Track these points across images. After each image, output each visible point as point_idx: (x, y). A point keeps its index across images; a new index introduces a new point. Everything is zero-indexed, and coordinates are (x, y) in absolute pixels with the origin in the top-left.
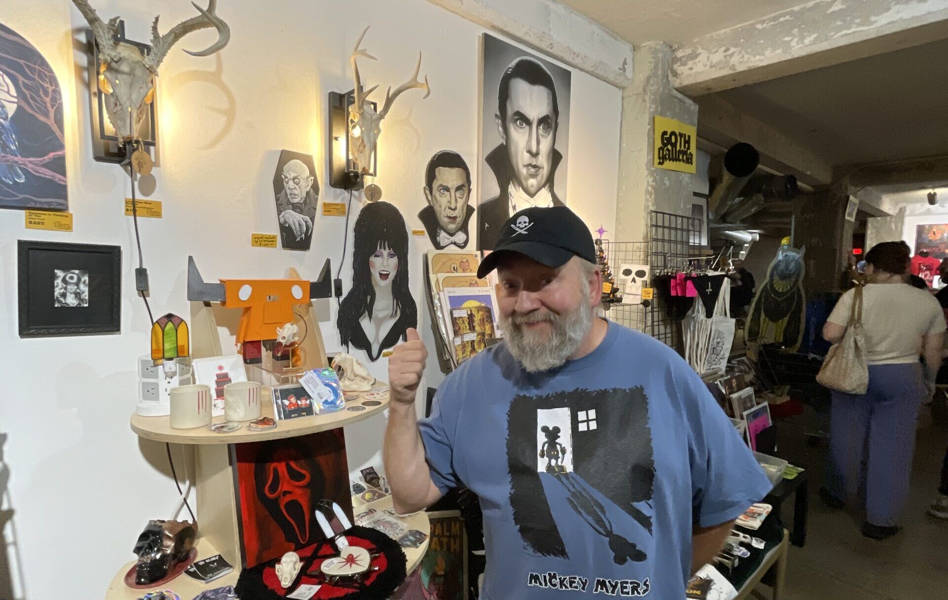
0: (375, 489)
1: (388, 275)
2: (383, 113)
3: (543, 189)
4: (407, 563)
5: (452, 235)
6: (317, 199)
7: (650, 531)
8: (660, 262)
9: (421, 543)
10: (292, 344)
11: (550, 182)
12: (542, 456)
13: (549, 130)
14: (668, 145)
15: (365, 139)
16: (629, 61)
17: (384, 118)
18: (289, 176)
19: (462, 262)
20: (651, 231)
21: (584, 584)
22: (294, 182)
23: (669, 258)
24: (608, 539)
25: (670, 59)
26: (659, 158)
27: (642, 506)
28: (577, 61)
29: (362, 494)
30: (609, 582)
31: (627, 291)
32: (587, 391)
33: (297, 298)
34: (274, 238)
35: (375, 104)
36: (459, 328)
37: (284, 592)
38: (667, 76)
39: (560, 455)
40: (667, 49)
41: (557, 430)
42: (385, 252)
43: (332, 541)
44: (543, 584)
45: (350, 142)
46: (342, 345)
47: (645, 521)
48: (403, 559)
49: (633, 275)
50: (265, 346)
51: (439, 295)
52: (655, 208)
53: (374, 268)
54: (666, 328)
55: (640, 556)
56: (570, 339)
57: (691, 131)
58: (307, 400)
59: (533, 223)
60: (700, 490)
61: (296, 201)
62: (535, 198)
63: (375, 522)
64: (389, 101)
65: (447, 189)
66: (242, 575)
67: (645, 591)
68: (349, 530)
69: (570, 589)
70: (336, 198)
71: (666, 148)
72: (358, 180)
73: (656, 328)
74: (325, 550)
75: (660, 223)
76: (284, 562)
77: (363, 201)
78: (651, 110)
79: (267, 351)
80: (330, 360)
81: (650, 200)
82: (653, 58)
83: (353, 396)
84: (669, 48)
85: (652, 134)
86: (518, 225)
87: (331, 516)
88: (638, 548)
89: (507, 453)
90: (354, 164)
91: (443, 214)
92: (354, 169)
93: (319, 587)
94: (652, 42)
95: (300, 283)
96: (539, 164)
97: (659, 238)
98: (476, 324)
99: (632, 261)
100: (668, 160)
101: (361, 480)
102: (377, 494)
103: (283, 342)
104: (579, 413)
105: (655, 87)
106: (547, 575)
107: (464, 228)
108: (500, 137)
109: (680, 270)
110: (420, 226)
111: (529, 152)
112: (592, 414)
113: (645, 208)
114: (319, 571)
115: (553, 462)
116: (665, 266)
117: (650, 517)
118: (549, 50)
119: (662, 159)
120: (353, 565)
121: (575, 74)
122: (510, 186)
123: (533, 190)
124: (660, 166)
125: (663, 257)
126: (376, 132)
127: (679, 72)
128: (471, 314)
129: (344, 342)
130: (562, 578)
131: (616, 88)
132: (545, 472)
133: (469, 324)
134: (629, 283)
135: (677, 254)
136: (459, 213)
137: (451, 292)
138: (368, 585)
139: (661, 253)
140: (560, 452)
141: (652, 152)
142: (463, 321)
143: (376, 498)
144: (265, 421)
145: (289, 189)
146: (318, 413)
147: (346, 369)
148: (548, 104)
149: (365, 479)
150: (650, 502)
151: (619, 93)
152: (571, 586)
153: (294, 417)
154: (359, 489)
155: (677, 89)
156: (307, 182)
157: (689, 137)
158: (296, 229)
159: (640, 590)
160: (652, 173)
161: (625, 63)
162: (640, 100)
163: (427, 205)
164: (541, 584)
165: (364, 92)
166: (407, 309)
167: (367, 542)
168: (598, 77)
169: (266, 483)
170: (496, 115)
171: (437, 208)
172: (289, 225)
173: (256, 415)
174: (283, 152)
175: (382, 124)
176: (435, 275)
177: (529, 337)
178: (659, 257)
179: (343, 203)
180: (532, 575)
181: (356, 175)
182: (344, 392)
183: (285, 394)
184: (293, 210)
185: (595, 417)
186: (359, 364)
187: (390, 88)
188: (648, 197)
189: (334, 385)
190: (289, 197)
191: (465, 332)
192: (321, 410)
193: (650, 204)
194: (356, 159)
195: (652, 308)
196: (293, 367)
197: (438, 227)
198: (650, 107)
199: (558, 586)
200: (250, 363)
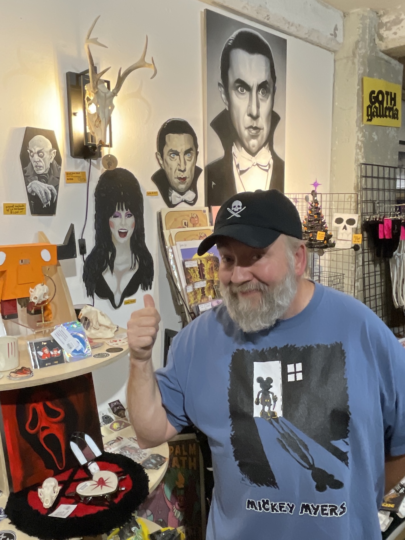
0: (121, 419)
1: (126, 233)
2: (115, 91)
3: (264, 148)
4: (149, 483)
5: (182, 194)
6: (60, 169)
7: (347, 464)
8: (370, 210)
9: (161, 465)
10: (44, 302)
11: (269, 141)
12: (257, 403)
13: (268, 94)
14: (376, 103)
15: (100, 115)
16: (340, 27)
17: (117, 96)
18: (34, 151)
19: (192, 217)
20: (361, 182)
21: (292, 508)
22: (39, 156)
23: (378, 205)
24: (311, 471)
25: (377, 25)
26: (368, 115)
27: (340, 444)
28: (292, 30)
29: (110, 424)
30: (312, 506)
31: (340, 237)
32: (295, 347)
33: (46, 260)
34: (23, 206)
35: (108, 83)
36: (191, 277)
37: (46, 511)
38: (374, 40)
39: (272, 402)
40: (373, 15)
41: (270, 380)
42: (123, 213)
43: (85, 467)
44: (258, 508)
45: (87, 117)
46: (88, 296)
47: (342, 456)
48: (146, 479)
49: (344, 223)
50: (20, 304)
51: (172, 248)
52: (364, 160)
53: (113, 227)
54: (375, 267)
55: (338, 485)
56: (279, 306)
57: (397, 90)
58: (58, 350)
59: (245, 207)
60: (390, 427)
61: (41, 172)
62: (256, 156)
63: (121, 449)
64: (120, 80)
65: (177, 153)
66: (9, 499)
67: (341, 513)
68: (100, 457)
69: (280, 512)
70: (77, 166)
71: (373, 106)
72: (96, 151)
73: (366, 267)
74: (80, 474)
75: (369, 174)
76: (45, 487)
77: (101, 169)
78: (360, 72)
79: (22, 307)
80: (78, 311)
81: (360, 153)
82: (361, 23)
83: (98, 343)
84: (375, 14)
85: (361, 93)
86: (233, 209)
87: (83, 446)
88: (336, 478)
89: (229, 401)
90: (92, 137)
91: (174, 176)
92: (92, 142)
93: (75, 506)
94: (359, 9)
95: (49, 247)
96: (259, 126)
97: (368, 187)
98: (205, 273)
99: (344, 211)
100: (376, 117)
101: (110, 412)
102: (123, 424)
103: (36, 301)
104: (288, 366)
105: (363, 51)
106: (261, 502)
107: (193, 187)
108: (224, 104)
109: (387, 215)
110: (153, 188)
111: (250, 115)
112: (299, 366)
113: (355, 161)
114: (74, 493)
115: (266, 409)
116: (374, 212)
117: (346, 453)
118: (266, 21)
119: (371, 116)
120: (103, 487)
121: (291, 43)
122: (233, 147)
123: (254, 149)
124: (369, 123)
125: (372, 204)
126: (110, 108)
127: (385, 36)
128: (201, 263)
129: (90, 293)
130: (273, 504)
131: (328, 52)
132: (260, 416)
133: (199, 273)
134: (341, 231)
135: (385, 201)
136: (188, 174)
137: (183, 245)
138: (116, 503)
139: (371, 200)
140: (272, 400)
141: (361, 110)
142: (194, 271)
143: (122, 427)
144: (23, 371)
145: (34, 162)
146: (68, 361)
147: (92, 319)
148: (266, 71)
149: (113, 409)
150: (347, 440)
151: (331, 56)
152: (281, 510)
153: (48, 366)
154: (107, 420)
155: (384, 52)
156: (50, 154)
157: (395, 94)
158: (42, 197)
159: (338, 511)
160: (361, 129)
161: (336, 29)
162: (350, 63)
163: (158, 168)
164: (256, 508)
165: (98, 72)
166: (144, 262)
167: (115, 466)
168: (312, 43)
169: (27, 421)
170: (219, 84)
171: (168, 171)
172: (36, 193)
173: (14, 365)
174: (27, 129)
175: (115, 100)
176: (168, 231)
177: (244, 304)
178: (369, 204)
179: (83, 171)
180: (249, 501)
181: (94, 147)
182: (91, 340)
183: (39, 346)
184: (39, 180)
185: (301, 370)
186: (103, 315)
187: (121, 68)
188: (358, 151)
189: (81, 336)
190: (35, 169)
191: (196, 280)
192: (70, 358)
193: (360, 157)
194: (94, 133)
195: (363, 250)
196: (45, 321)
197: (170, 188)
198: (359, 70)
199: (270, 510)
200: (7, 319)
